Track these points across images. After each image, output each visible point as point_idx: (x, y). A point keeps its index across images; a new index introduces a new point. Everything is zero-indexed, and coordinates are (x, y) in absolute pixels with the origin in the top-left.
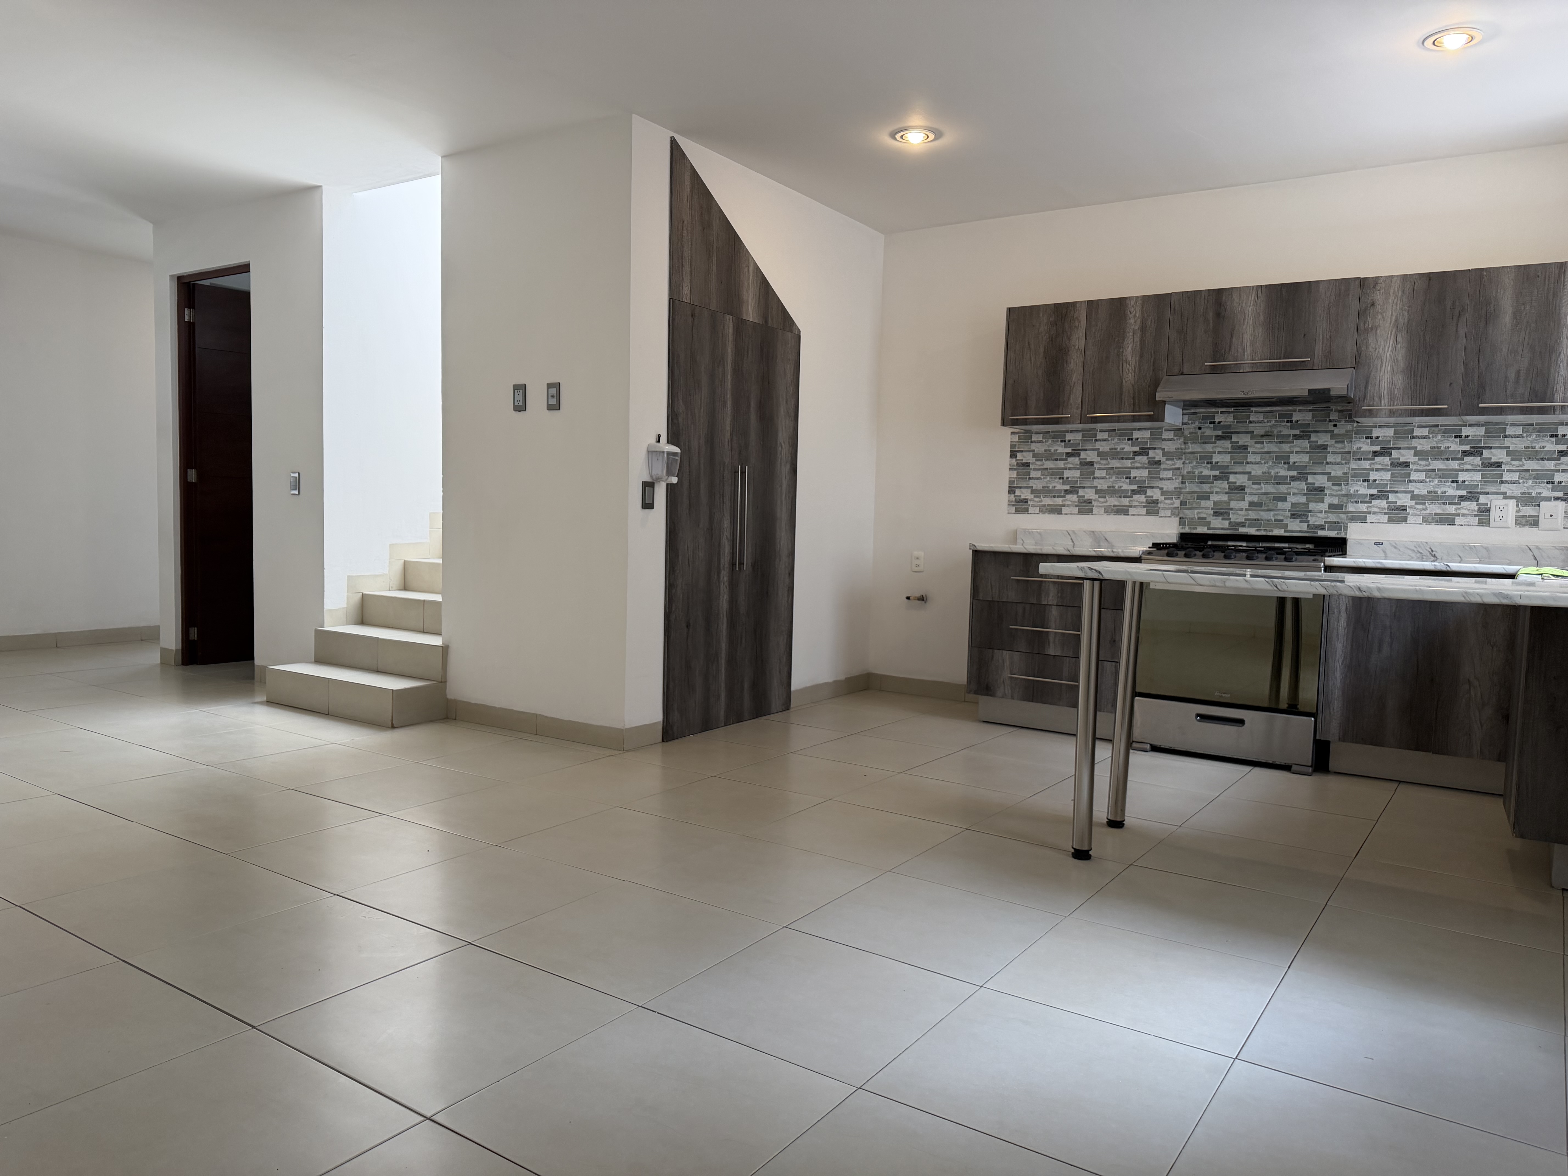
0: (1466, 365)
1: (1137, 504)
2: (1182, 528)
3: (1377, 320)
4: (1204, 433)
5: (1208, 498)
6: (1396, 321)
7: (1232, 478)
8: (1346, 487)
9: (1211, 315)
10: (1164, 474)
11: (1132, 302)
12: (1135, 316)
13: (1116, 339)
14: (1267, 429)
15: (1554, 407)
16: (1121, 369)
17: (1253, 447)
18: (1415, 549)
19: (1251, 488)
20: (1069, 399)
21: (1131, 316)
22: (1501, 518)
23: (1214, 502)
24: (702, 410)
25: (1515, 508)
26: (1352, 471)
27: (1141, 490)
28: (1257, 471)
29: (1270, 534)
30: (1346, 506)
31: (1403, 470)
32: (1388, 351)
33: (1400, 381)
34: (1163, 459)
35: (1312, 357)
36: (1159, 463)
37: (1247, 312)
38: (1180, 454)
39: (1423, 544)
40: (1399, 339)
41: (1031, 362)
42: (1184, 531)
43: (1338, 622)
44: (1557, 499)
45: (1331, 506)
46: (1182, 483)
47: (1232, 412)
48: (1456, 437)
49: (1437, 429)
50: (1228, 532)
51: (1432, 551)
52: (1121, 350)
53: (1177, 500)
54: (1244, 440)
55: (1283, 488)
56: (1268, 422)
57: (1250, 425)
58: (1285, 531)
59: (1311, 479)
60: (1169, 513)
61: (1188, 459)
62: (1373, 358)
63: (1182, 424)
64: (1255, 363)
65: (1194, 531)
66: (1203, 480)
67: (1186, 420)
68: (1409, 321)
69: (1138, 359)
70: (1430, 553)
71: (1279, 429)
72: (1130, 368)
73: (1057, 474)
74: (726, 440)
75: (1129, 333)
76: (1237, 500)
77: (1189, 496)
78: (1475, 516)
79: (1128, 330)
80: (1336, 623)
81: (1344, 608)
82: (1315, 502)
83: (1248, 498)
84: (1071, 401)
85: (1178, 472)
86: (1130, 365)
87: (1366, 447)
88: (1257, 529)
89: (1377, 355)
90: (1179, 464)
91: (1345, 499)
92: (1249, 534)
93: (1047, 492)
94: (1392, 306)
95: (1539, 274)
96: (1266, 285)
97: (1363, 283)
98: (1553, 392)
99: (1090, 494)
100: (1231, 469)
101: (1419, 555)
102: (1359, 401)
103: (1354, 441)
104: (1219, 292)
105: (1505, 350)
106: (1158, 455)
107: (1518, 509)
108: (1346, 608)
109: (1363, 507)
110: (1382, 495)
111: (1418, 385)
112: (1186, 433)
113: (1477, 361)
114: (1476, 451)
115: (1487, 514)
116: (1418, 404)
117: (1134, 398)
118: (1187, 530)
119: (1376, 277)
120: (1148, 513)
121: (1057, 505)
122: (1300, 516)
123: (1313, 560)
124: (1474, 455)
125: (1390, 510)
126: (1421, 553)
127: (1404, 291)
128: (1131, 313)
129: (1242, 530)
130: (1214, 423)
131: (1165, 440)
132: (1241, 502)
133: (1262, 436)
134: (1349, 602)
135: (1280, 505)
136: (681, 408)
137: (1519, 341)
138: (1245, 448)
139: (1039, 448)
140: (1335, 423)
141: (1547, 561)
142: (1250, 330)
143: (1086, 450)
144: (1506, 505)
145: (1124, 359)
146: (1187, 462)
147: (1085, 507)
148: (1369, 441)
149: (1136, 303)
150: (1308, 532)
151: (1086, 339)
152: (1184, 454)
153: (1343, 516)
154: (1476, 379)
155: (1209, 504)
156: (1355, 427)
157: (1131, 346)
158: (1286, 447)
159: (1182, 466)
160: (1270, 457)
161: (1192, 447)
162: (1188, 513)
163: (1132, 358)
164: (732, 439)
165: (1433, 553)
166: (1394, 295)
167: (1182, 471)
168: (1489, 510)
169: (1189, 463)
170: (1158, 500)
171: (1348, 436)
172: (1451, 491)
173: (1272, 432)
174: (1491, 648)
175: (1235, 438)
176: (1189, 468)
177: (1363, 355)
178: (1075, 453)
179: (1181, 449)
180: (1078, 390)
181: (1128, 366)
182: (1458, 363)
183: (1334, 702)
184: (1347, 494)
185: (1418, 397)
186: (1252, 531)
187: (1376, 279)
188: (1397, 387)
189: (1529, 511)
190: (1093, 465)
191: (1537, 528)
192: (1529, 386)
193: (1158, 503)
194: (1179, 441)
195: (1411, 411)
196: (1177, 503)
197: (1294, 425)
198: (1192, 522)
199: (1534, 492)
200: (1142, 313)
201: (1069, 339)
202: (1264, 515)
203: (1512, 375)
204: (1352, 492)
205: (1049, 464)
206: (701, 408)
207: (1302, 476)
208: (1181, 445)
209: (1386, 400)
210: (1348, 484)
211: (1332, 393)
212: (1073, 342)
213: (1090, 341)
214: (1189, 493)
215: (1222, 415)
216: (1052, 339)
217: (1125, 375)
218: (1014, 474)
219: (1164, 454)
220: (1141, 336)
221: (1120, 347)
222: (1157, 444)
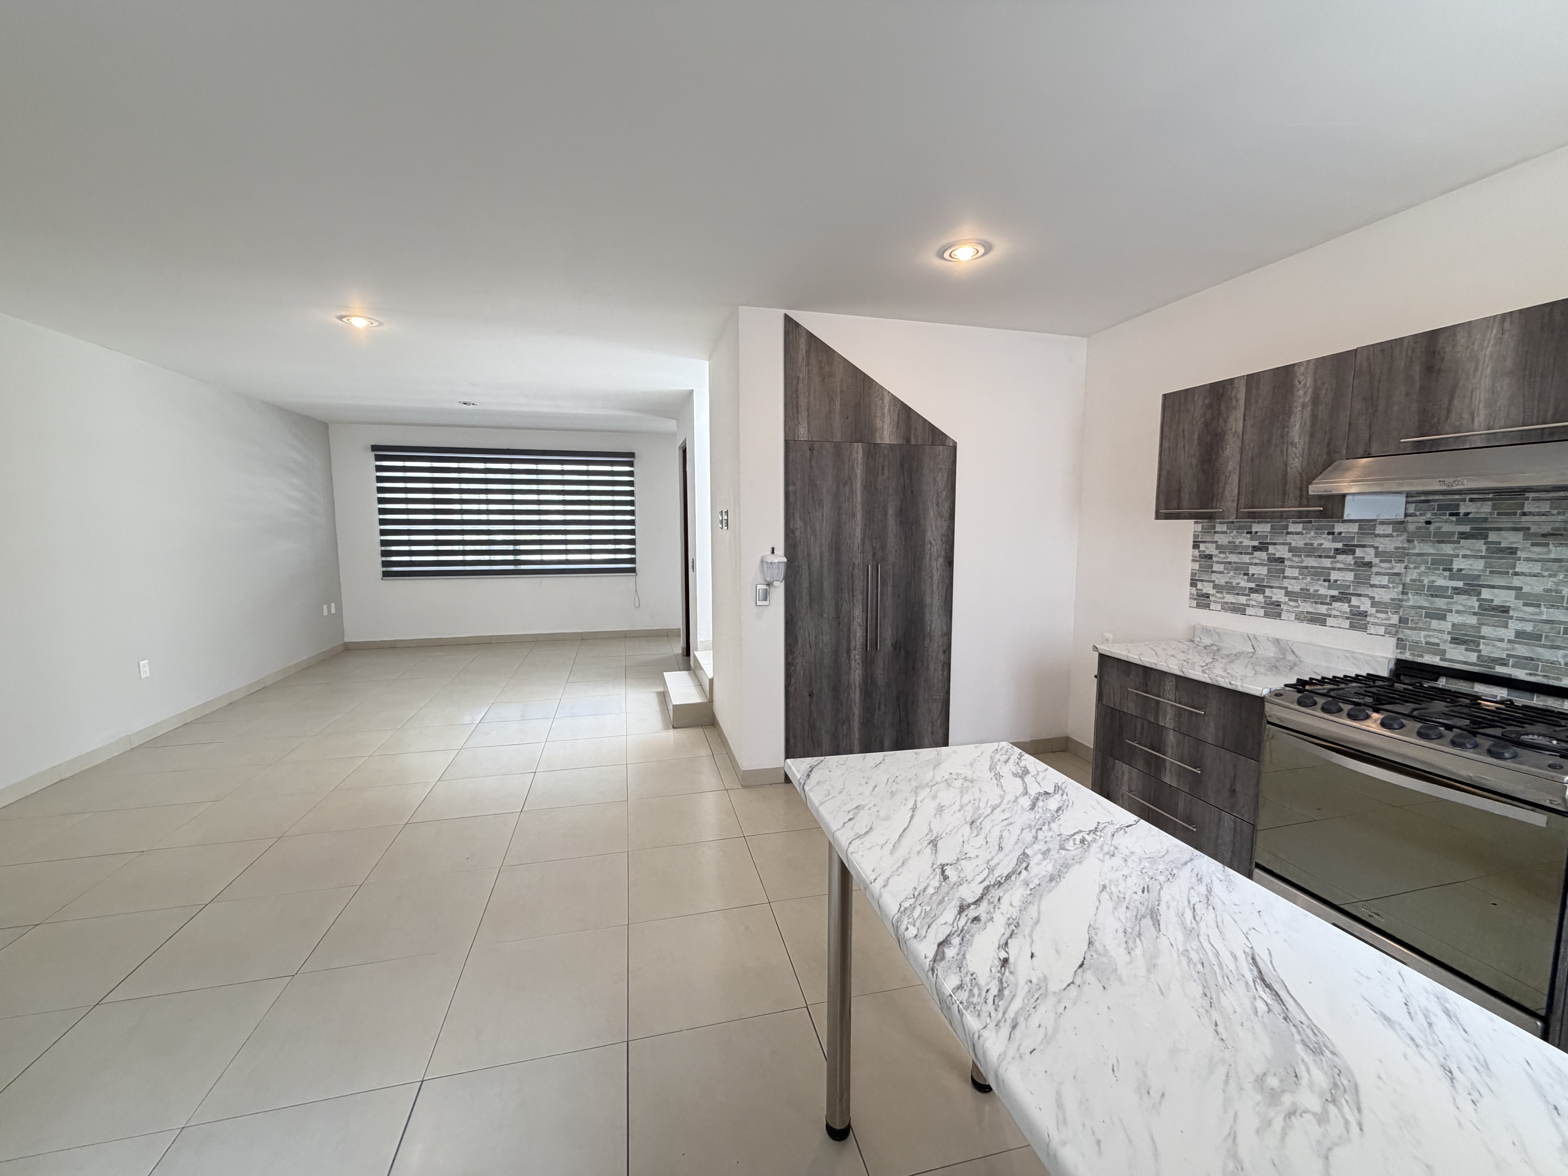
1: (1337, 613)
2: (1401, 653)
4: (1440, 528)
5: (1443, 618)
7: (1486, 594)
9: (1417, 370)
10: (1375, 580)
11: (1301, 370)
12: (1305, 385)
13: (1280, 418)
14: (1555, 525)
16: (1285, 454)
17: (1528, 551)
19: (1520, 611)
20: (1224, 491)
21: (1300, 386)
23: (1454, 625)
27: (1345, 597)
28: (1534, 586)
29: (1556, 683)
34: (1376, 561)
36: (1369, 565)
37: (1481, 357)
38: (1401, 555)
41: (1185, 452)
42: (1402, 657)
46: (1403, 593)
47: (1489, 500)
50: (1476, 669)
52: (1286, 430)
53: (1394, 616)
54: (1510, 539)
56: (1559, 514)
57: (1524, 518)
60: (1382, 630)
61: (1413, 563)
63: (1405, 516)
64: (1495, 433)
65: (1419, 660)
66: (1436, 592)
67: (1411, 511)
69: (1307, 439)
72: (1297, 451)
73: (1241, 569)
75: (1297, 407)
76: (1493, 626)
77: (1413, 612)
79: (1295, 404)
83: (1514, 625)
84: (1227, 493)
85: (1397, 579)
86: (1296, 448)
88: (1529, 672)
90: (1399, 568)
92: (1513, 677)
93: (1230, 588)
99: (1278, 595)
100: (1484, 581)
104: (1433, 333)
106: (1368, 554)
112: (1411, 527)
117: (1296, 488)
118: (1407, 656)
120: (1352, 627)
121: (1241, 604)
128: (1300, 383)
129: (1500, 670)
130: (1457, 515)
131: (1378, 535)
132: (1500, 629)
133: (1545, 535)
138: (1513, 551)
139: (1223, 540)
142: (1485, 383)
143: (1275, 544)
145: (1290, 441)
146: (1412, 566)
147: (1273, 610)
149: (1307, 368)
151: (1244, 420)
152: (1407, 555)
155: (1445, 626)
157: (1298, 424)
159: (1403, 571)
160: (1561, 567)
161: (1419, 547)
162: (1411, 635)
163: (1300, 439)
167: (1403, 578)
169: (1415, 568)
170: (1367, 612)
173: (1565, 530)
175: (1493, 537)
176: (1413, 574)
178: (1262, 547)
179: (1403, 548)
180: (1234, 479)
181: (1294, 449)
186: (1521, 674)
190: (1283, 562)
193: (1366, 616)
194: (1400, 539)
196: (1395, 619)
198: (1416, 647)
200: (1315, 380)
201: (1226, 422)
202: (1547, 654)
205: (1233, 558)
206: (823, 522)
208: (1403, 544)
212: (1229, 426)
213: (1250, 422)
214: (1413, 607)
215: (1471, 503)
216: (1206, 424)
217: (1290, 461)
218: (1197, 566)
219: (1377, 555)
220: (1313, 410)
221: (1285, 426)
222: (1367, 541)
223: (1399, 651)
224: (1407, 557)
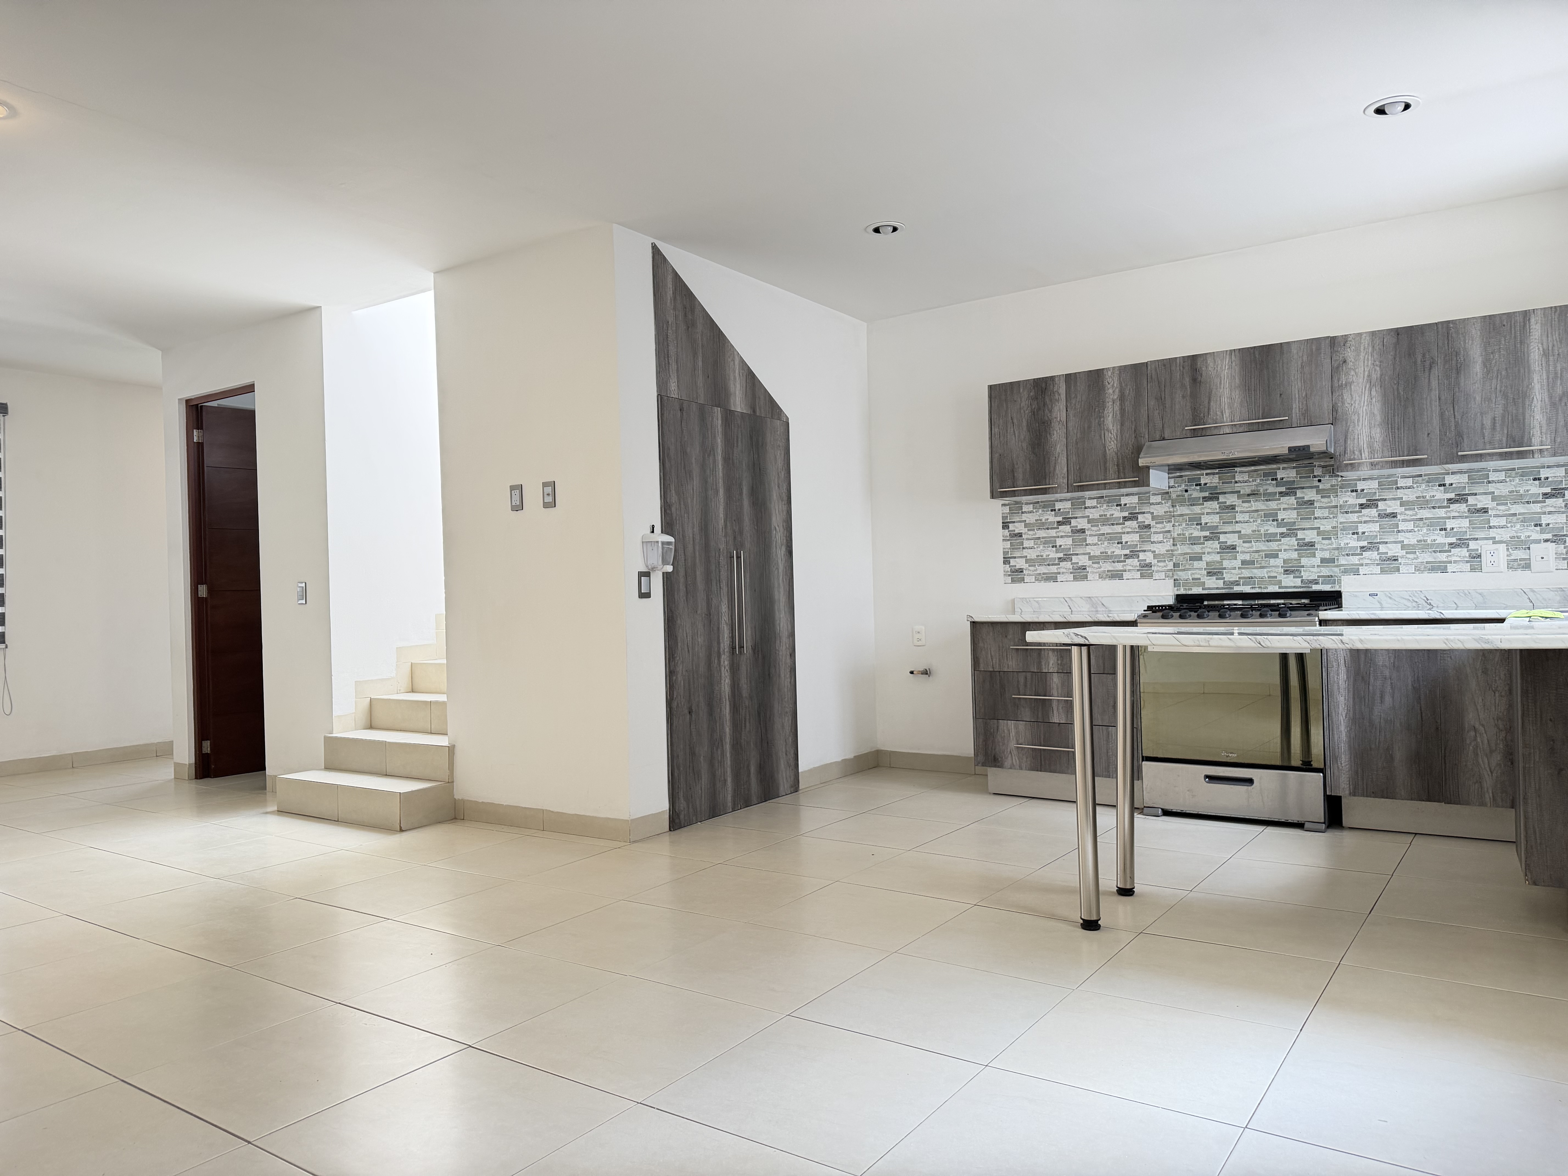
0: (1442, 415)
1: (1131, 568)
2: (1178, 590)
3: (1350, 377)
4: (1191, 495)
5: (1200, 559)
6: (1369, 376)
7: (1223, 538)
8: (1337, 541)
9: (1187, 381)
10: (1155, 538)
11: (1110, 373)
12: (1113, 385)
13: (1097, 410)
14: (1253, 488)
15: (1532, 450)
16: (1103, 438)
17: (1241, 506)
18: (1410, 598)
19: (1241, 547)
20: (1055, 469)
21: (1109, 386)
22: (1492, 563)
23: (1207, 563)
24: (695, 499)
25: (1506, 553)
26: (1340, 524)
27: (1134, 554)
28: (1246, 529)
29: (1265, 591)
30: (1338, 559)
31: (1391, 521)
32: (1364, 406)
33: (1378, 434)
34: (1153, 523)
35: (1290, 416)
36: (1148, 527)
37: (1222, 376)
38: (1169, 517)
39: (1418, 593)
40: (1374, 393)
41: (1015, 436)
42: (1179, 593)
43: (1338, 676)
44: (1546, 541)
45: (1323, 560)
46: (1174, 545)
47: (1217, 473)
48: (1440, 485)
49: (1420, 479)
50: (1223, 591)
51: (1428, 600)
52: (1102, 419)
53: (1170, 563)
54: (1231, 500)
55: (1274, 546)
56: (1253, 481)
57: (1236, 485)
58: (1279, 588)
59: (1300, 535)
60: (1163, 575)
61: (1177, 522)
62: (1349, 414)
63: (1169, 488)
64: (1235, 425)
65: (1190, 592)
66: (1194, 541)
67: (1172, 484)
68: (1381, 375)
69: (1119, 427)
70: (1426, 602)
71: (1265, 487)
72: (1112, 436)
73: (1049, 542)
74: (721, 527)
75: (1108, 402)
76: (1229, 559)
77: (1181, 558)
78: (1467, 562)
79: (1107, 400)
80: (1336, 676)
81: (1342, 661)
82: (1307, 557)
83: (1241, 557)
84: (1057, 471)
85: (1169, 535)
86: (1111, 433)
87: (1352, 500)
88: (1251, 586)
89: (1354, 409)
90: (1169, 527)
91: (1336, 552)
92: (1244, 592)
93: (1041, 561)
94: (1364, 362)
95: (1505, 323)
96: (1239, 349)
97: (1333, 341)
98: (1530, 437)
99: (1083, 560)
100: (1220, 529)
101: (1414, 604)
102: (1340, 455)
103: (1340, 495)
104: (1194, 358)
105: (1478, 398)
106: (1147, 519)
107: (1509, 553)
108: (1345, 661)
109: (1355, 560)
110: (1372, 546)
111: (1397, 437)
112: (1174, 496)
113: (1452, 410)
114: (1461, 498)
115: (1478, 559)
116: (1398, 455)
117: (1118, 465)
118: (1182, 591)
119: (1345, 335)
120: (1142, 576)
121: (1052, 573)
122: (1293, 571)
123: (1307, 615)
124: (1460, 503)
125: (1382, 561)
126: (1416, 602)
127: (1373, 347)
128: (1109, 384)
129: (1237, 589)
130: (1200, 485)
131: (1153, 504)
132: (1233, 561)
133: (1249, 495)
134: (1347, 654)
135: (1272, 561)
136: (673, 498)
137: (1491, 388)
138: (1233, 507)
139: (1030, 518)
140: (1319, 478)
141: (1542, 603)
142: (1227, 392)
143: (1076, 518)
144: (1497, 549)
145: (1106, 428)
146: (1177, 524)
147: (1080, 574)
148: (1354, 494)
149: (1113, 373)
150: (1303, 587)
151: (1067, 411)
152: (1174, 517)
153: (1336, 569)
154: (1453, 428)
155: (1202, 564)
156: (1340, 482)
157: (1111, 415)
158: (1273, 505)
159: (1171, 529)
160: (1258, 515)
161: (1180, 510)
162: (1182, 575)
163: (1113, 427)
164: (726, 525)
165: (1428, 602)
166: (1365, 352)
167: (1173, 534)
168: (1480, 556)
169: (1179, 525)
170: (1151, 563)
171: (1333, 490)
172: (1441, 539)
173: (1259, 491)
174: (1493, 693)
175: (1222, 498)
176: (1178, 530)
177: (1340, 410)
178: (1066, 521)
179: (1170, 512)
180: (1063, 460)
181: (1110, 435)
182: (1434, 414)
183: (1341, 756)
184: (1338, 548)
185: (1397, 450)
186: (1247, 589)
187: (1345, 338)
188: (1376, 440)
189: (1520, 554)
190: (1084, 532)
191: (1530, 571)
192: (1506, 432)
193: (1151, 566)
194: (1167, 505)
195: (1392, 463)
196: (1170, 566)
197: (1280, 483)
198: (1186, 583)
199: (1523, 536)
200: (1120, 383)
201: (1050, 412)
202: (1258, 573)
203: (1488, 422)
204: (1342, 545)
205: (1041, 533)
206: (693, 497)
207: (1291, 532)
208: (1169, 508)
209: (1367, 454)
210: (1338, 537)
211: (1312, 450)
212: (1054, 415)
213: (1071, 413)
214: (1181, 554)
215: (1207, 476)
216: (1033, 413)
217: (1107, 443)
218: (1008, 545)
219: (1153, 518)
220: (1121, 405)
221: (1100, 417)
222: (1146, 509)
223: (1176, 588)
224: (1173, 518)
